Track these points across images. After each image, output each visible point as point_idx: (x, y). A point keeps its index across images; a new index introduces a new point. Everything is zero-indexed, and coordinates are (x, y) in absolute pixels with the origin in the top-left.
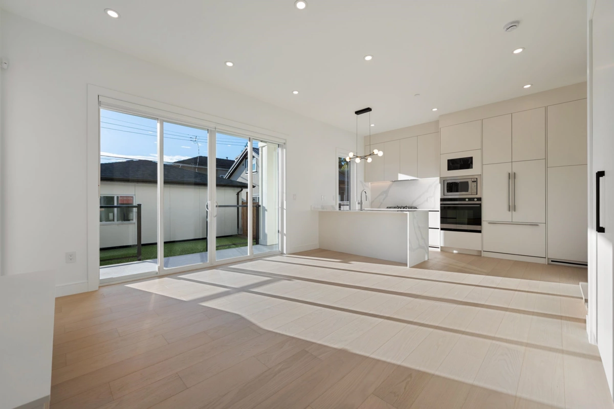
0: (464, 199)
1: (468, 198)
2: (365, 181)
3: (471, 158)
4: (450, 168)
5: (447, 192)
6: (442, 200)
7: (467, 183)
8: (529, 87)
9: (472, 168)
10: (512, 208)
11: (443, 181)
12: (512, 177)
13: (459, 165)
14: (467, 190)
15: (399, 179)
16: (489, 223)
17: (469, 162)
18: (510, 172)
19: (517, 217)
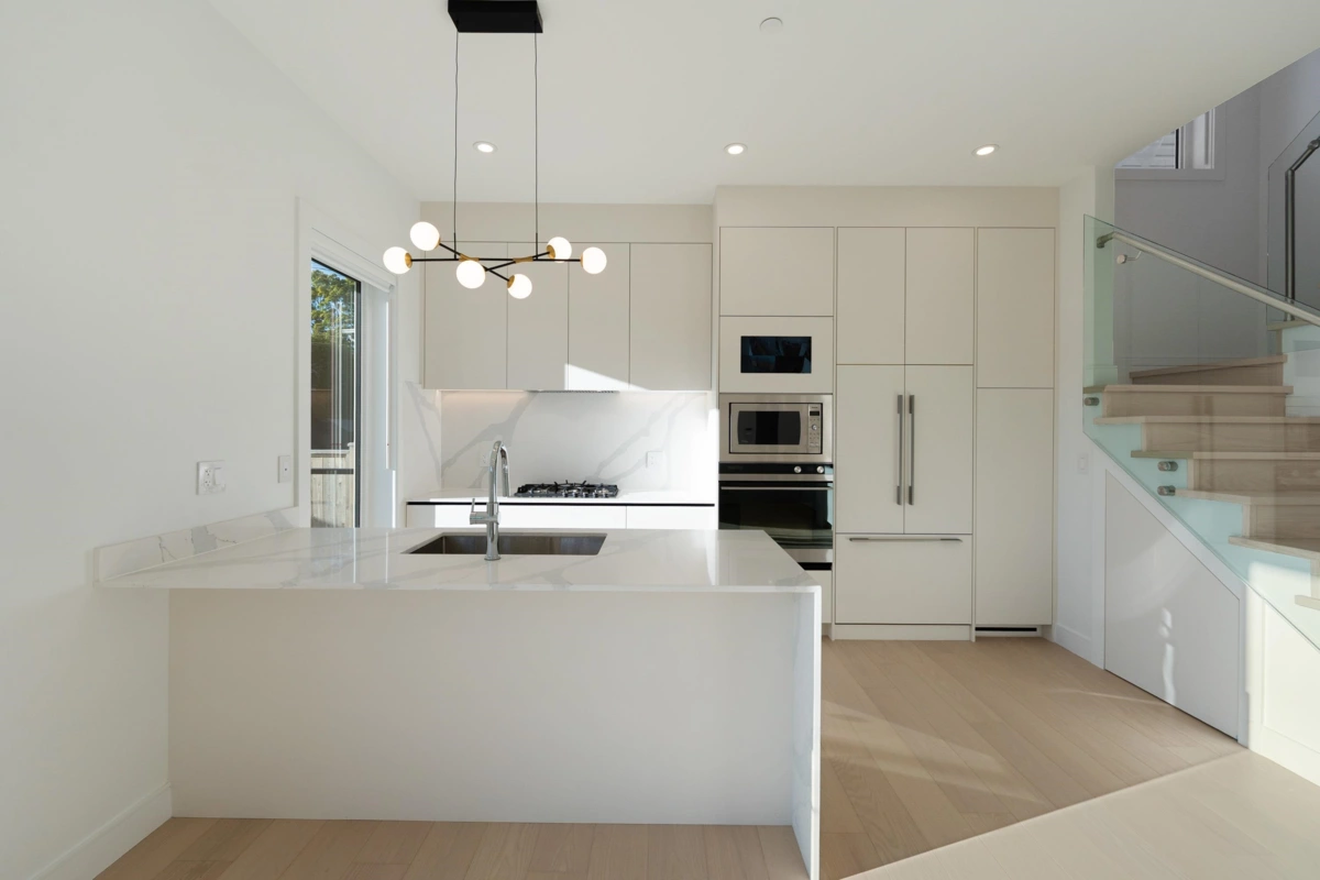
0: (788, 468)
1: (802, 465)
2: (424, 383)
3: (808, 340)
4: (747, 367)
5: (740, 443)
6: (724, 468)
7: (795, 416)
8: (990, 155)
9: (809, 371)
10: (906, 495)
11: (727, 404)
12: (906, 405)
13: (772, 359)
14: (795, 440)
15: (566, 389)
16: (851, 539)
17: (802, 353)
18: (901, 393)
19: (917, 518)
